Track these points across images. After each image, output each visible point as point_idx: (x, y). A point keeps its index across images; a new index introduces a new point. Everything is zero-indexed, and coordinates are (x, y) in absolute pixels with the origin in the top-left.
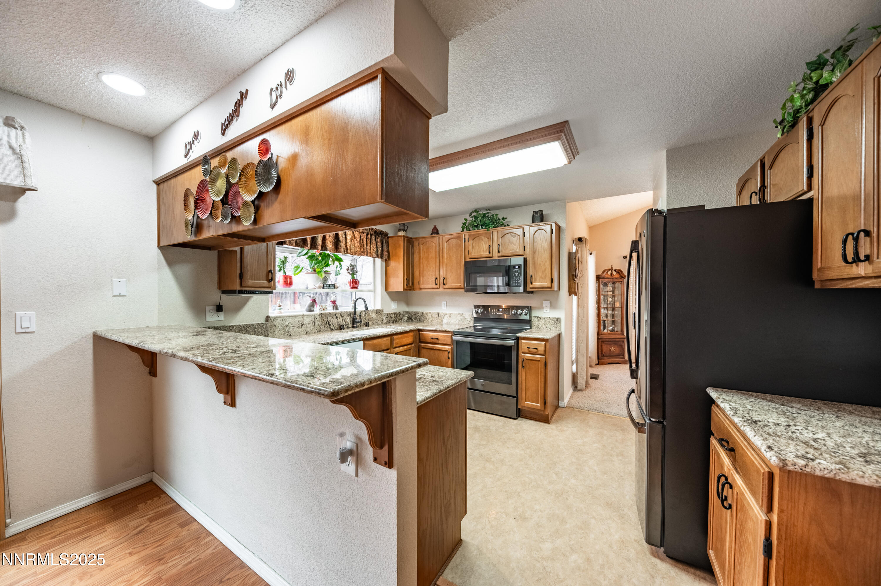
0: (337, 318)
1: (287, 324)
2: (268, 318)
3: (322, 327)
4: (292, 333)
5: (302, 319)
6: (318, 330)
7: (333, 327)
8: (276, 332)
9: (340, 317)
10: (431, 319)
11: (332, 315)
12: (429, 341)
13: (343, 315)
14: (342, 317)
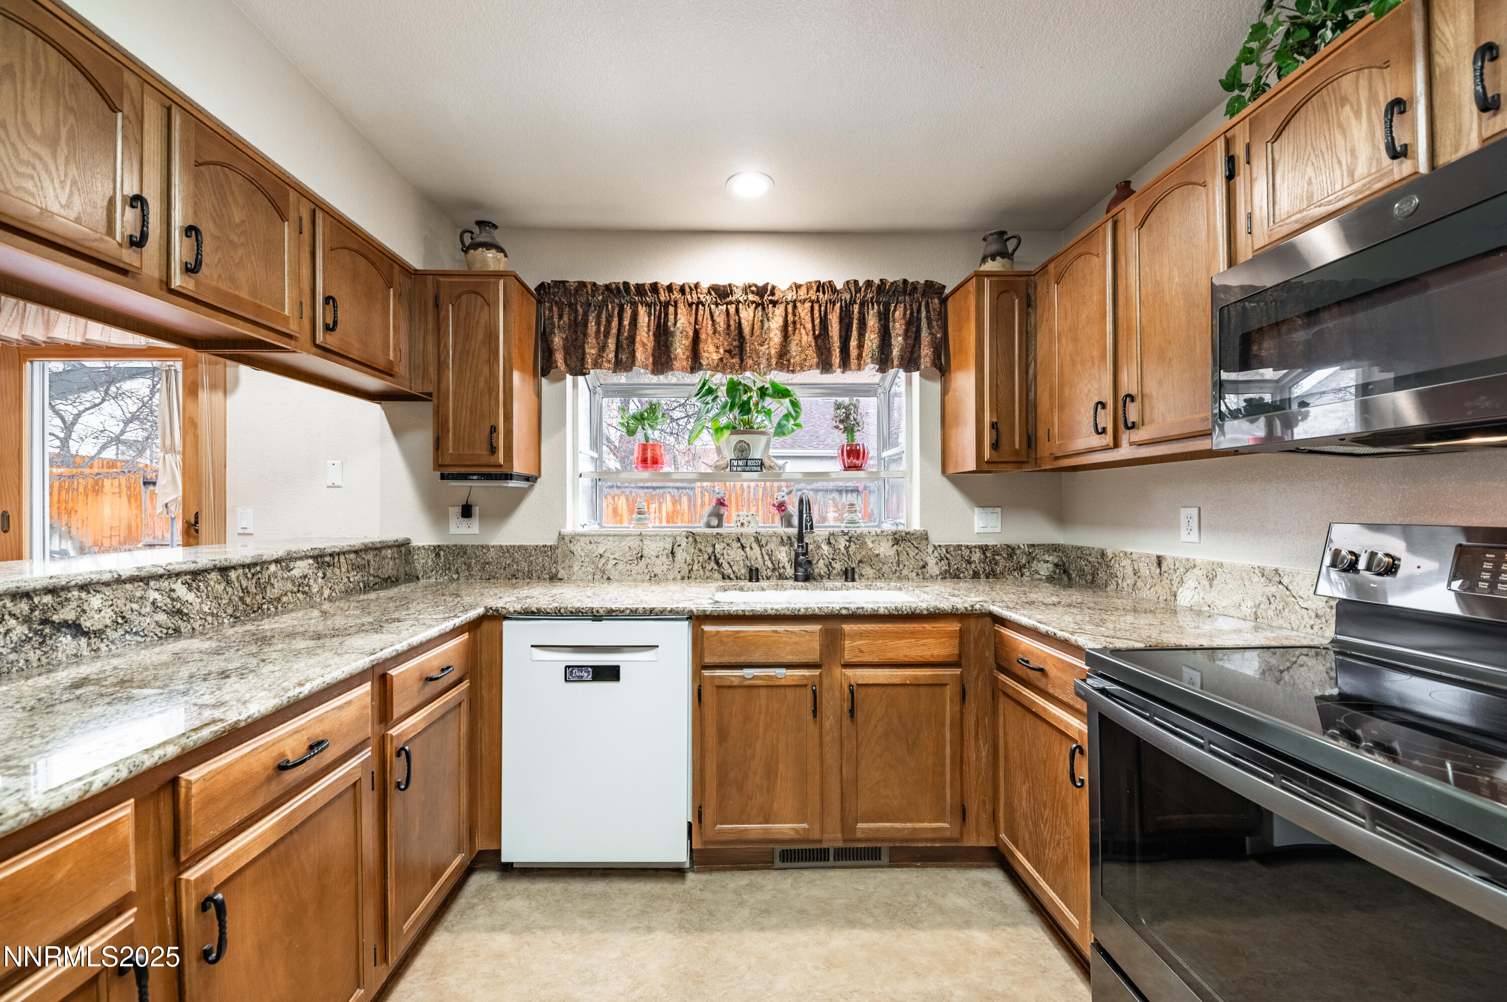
0: (743, 547)
1: (601, 552)
2: (561, 537)
3: (695, 567)
4: (614, 574)
6: (682, 573)
7: (730, 571)
8: (576, 568)
9: (755, 546)
10: (1130, 581)
11: (726, 540)
12: (1019, 670)
13: (763, 542)
14: (761, 547)
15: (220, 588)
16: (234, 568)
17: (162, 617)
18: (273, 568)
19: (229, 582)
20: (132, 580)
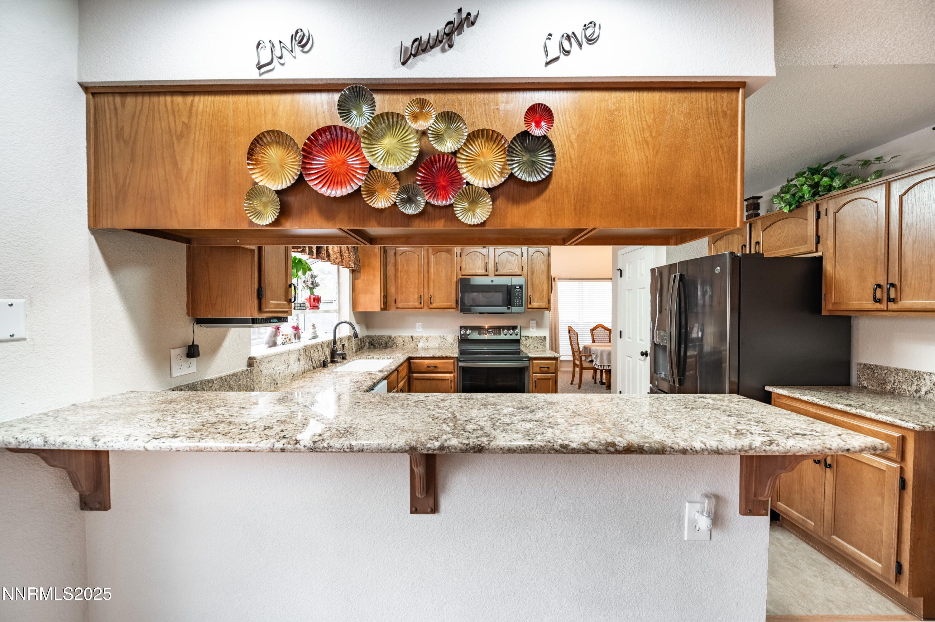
1: (273, 366)
2: (251, 362)
3: (306, 366)
5: (288, 357)
6: (302, 371)
7: (316, 365)
8: (263, 382)
9: (321, 349)
10: (402, 344)
11: (313, 348)
12: (424, 370)
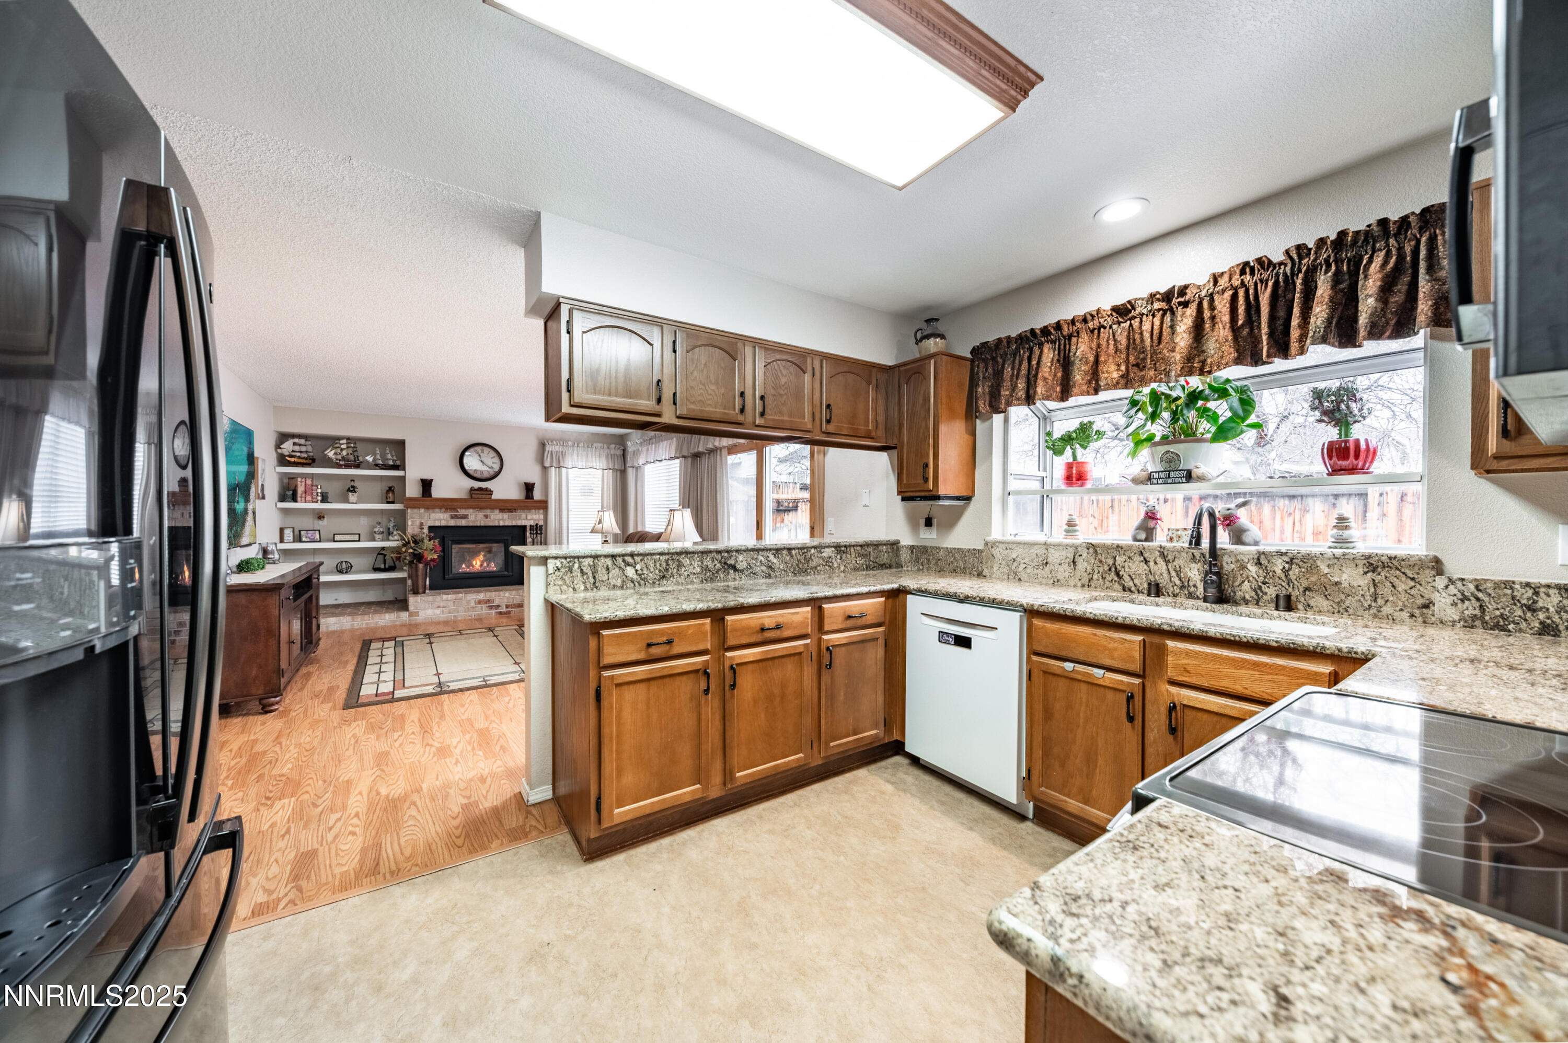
1: (1014, 556)
2: (986, 544)
3: (1095, 577)
4: (1024, 576)
6: (1083, 581)
8: (995, 569)
11: (1128, 553)
13: (1170, 557)
15: (788, 558)
16: (794, 549)
17: (764, 568)
18: (813, 551)
19: (792, 556)
20: (753, 550)
